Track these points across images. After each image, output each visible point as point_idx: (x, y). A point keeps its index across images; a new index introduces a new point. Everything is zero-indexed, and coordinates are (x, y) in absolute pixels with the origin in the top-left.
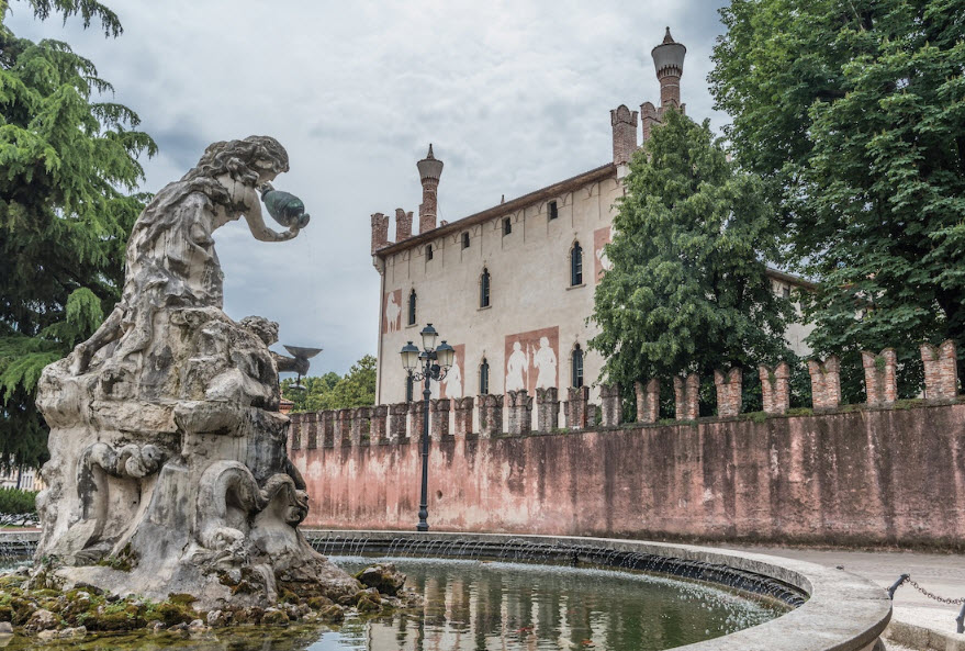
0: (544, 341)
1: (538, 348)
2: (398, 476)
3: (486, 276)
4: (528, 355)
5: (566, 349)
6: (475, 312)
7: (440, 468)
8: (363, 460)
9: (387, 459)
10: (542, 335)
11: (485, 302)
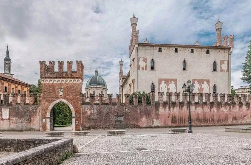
0: (205, 82)
1: (203, 84)
2: (232, 112)
3: (185, 62)
4: (200, 85)
5: (212, 85)
6: (181, 71)
7: (246, 110)
8: (219, 108)
9: (228, 108)
10: (205, 81)
11: (184, 69)
